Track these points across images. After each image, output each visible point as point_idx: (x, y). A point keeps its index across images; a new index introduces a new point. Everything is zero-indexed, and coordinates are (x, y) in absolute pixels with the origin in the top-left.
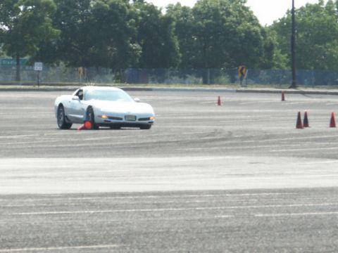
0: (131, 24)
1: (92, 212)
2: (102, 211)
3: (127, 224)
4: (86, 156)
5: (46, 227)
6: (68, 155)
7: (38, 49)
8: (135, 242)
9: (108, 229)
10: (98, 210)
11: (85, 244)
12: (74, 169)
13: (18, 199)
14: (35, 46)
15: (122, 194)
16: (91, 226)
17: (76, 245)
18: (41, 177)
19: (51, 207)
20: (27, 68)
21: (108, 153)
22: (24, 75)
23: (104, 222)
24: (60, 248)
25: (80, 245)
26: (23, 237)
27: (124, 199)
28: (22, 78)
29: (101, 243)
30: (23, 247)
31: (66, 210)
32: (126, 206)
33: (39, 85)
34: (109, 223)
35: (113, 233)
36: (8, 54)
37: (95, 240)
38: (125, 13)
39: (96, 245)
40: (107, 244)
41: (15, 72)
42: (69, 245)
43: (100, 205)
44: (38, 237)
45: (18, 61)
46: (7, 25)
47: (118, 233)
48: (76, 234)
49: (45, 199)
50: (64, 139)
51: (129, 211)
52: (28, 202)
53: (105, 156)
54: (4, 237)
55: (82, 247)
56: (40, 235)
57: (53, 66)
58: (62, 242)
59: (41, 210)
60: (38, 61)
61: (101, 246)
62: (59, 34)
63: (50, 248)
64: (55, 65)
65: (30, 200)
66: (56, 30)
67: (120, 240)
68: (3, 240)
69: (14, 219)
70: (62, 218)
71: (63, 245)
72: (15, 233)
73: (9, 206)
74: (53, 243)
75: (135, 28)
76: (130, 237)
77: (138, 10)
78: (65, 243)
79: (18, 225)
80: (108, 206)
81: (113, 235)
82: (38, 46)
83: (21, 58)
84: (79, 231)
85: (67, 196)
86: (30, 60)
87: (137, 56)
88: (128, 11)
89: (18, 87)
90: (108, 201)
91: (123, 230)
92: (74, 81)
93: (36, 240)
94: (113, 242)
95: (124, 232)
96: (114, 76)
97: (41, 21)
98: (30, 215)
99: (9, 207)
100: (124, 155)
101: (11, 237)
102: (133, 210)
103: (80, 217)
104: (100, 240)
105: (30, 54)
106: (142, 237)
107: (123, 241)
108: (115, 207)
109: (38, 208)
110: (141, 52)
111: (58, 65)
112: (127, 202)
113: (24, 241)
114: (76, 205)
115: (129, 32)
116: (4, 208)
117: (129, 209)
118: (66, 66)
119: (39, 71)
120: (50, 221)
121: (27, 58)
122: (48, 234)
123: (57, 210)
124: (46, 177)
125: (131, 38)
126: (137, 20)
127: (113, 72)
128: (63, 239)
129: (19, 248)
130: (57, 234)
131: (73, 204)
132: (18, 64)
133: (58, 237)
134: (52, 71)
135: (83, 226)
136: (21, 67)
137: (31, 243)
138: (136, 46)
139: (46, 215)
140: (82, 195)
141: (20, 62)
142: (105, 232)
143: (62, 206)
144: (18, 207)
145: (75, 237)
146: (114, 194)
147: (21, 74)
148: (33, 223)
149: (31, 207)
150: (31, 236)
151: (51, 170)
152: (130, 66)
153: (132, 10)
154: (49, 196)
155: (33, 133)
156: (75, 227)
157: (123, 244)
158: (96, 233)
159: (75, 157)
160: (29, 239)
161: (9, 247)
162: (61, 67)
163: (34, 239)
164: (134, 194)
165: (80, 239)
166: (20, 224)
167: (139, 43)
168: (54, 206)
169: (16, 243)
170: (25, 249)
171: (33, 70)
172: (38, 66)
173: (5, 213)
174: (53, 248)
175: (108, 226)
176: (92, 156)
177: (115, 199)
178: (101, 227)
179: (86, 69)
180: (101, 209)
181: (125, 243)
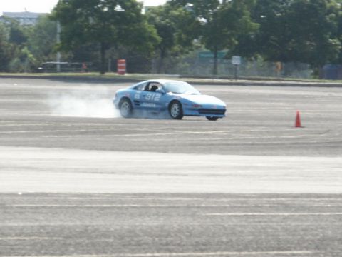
0: (331, 19)
1: (286, 214)
2: (297, 214)
3: (322, 228)
4: (282, 155)
5: (240, 229)
6: (265, 153)
7: (236, 43)
8: (329, 249)
9: (302, 233)
10: (293, 212)
11: (279, 249)
12: (269, 168)
13: (213, 198)
14: (233, 39)
15: (318, 196)
16: (285, 229)
17: (270, 251)
18: (236, 175)
19: (246, 207)
20: (225, 61)
21: (305, 151)
22: (222, 68)
23: (298, 226)
24: (254, 253)
25: (273, 251)
26: (216, 240)
27: (319, 201)
28: (219, 71)
29: (295, 249)
30: (216, 251)
31: (260, 212)
32: (322, 209)
33: (236, 78)
34: (304, 227)
35: (307, 238)
36: (207, 48)
37: (289, 245)
38: (325, 8)
39: (290, 250)
40: (301, 250)
41: (213, 65)
42: (263, 250)
43: (294, 207)
44: (231, 241)
45: (216, 54)
46: (205, 18)
47: (312, 238)
48: (270, 238)
49: (240, 199)
50: (260, 136)
51: (324, 214)
52: (222, 202)
53: (302, 155)
54: (197, 240)
55: (275, 252)
56: (234, 239)
57: (251, 60)
58: (256, 246)
59: (235, 212)
60: (236, 55)
61: (295, 252)
62: (258, 27)
63: (243, 253)
64: (253, 58)
65: (225, 200)
66: (254, 24)
67: (314, 246)
68: (197, 242)
69: (208, 220)
70: (256, 220)
71: (256, 250)
72: (208, 236)
73: (203, 205)
74: (246, 248)
75: (335, 23)
76: (325, 242)
77: (338, 4)
78: (258, 248)
79: (211, 227)
80: (302, 208)
81: (307, 240)
82: (237, 40)
83: (218, 51)
84: (273, 235)
85: (261, 196)
86: (228, 53)
87: (336, 52)
88: (328, 5)
89: (216, 80)
90: (303, 203)
91: (317, 235)
92: (271, 76)
93: (230, 244)
94: (307, 248)
95: (319, 237)
96: (312, 71)
97: (240, 14)
98: (224, 216)
99: (203, 207)
100: (321, 154)
101: (204, 239)
102: (328, 214)
103: (274, 219)
104: (293, 246)
105: (228, 48)
106: (336, 243)
107: (317, 248)
108: (309, 209)
109: (233, 208)
110: (340, 47)
111: (256, 58)
112: (322, 204)
113: (217, 245)
114: (270, 207)
115: (329, 26)
116: (198, 207)
117: (324, 212)
118: (265, 61)
119: (236, 65)
120: (243, 223)
121: (225, 51)
122: (242, 238)
123: (251, 211)
124: (241, 175)
125: (330, 33)
126: (337, 14)
127: (311, 68)
128: (257, 243)
129: (212, 252)
130: (251, 238)
131: (268, 205)
132: (215, 57)
133: (252, 241)
134: (249, 65)
135: (277, 229)
136: (219, 60)
137: (224, 246)
138: (336, 41)
139: (240, 216)
140: (278, 196)
141: (218, 56)
142: (299, 237)
143: (257, 208)
144: (212, 208)
145: (269, 241)
146: (309, 196)
147: (218, 68)
148: (226, 225)
149: (225, 207)
150: (224, 239)
151: (246, 168)
152: (328, 62)
153: (333, 4)
154: (244, 196)
155: (229, 129)
156: (270, 230)
157: (317, 251)
158: (291, 237)
159: (272, 155)
160: (223, 242)
161: (202, 251)
162: (259, 61)
163: (228, 242)
164: (330, 196)
165: (273, 243)
166: (213, 226)
167: (339, 39)
168: (249, 207)
169: (209, 246)
170: (219, 253)
171: (230, 63)
172: (236, 60)
173: (198, 214)
174: (246, 253)
175: (303, 230)
176: (288, 155)
177: (310, 201)
178: (295, 231)
179: (284, 64)
180: (296, 211)
181: (319, 249)
